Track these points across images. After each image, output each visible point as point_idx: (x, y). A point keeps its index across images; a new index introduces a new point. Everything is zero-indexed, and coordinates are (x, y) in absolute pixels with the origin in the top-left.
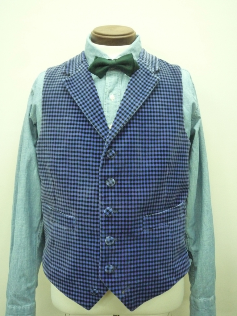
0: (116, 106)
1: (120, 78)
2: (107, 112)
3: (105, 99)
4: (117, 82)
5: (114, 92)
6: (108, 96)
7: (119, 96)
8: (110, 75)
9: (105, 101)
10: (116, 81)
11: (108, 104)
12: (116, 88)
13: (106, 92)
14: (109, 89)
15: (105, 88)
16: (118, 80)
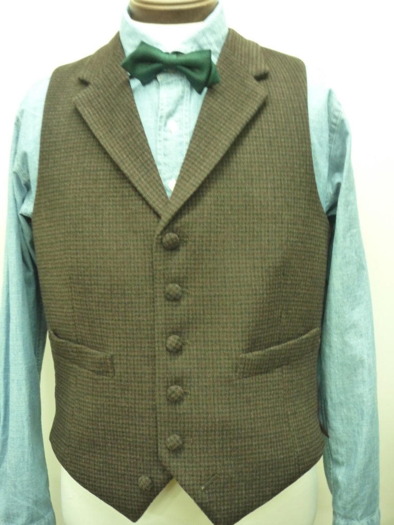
0: (181, 144)
1: (187, 89)
2: (164, 155)
3: (160, 130)
4: (182, 97)
5: (177, 116)
6: (166, 124)
7: (186, 123)
8: (168, 83)
9: (159, 135)
10: (180, 94)
11: (166, 139)
12: (180, 107)
13: (161, 117)
14: (166, 110)
15: (159, 108)
16: (183, 92)
